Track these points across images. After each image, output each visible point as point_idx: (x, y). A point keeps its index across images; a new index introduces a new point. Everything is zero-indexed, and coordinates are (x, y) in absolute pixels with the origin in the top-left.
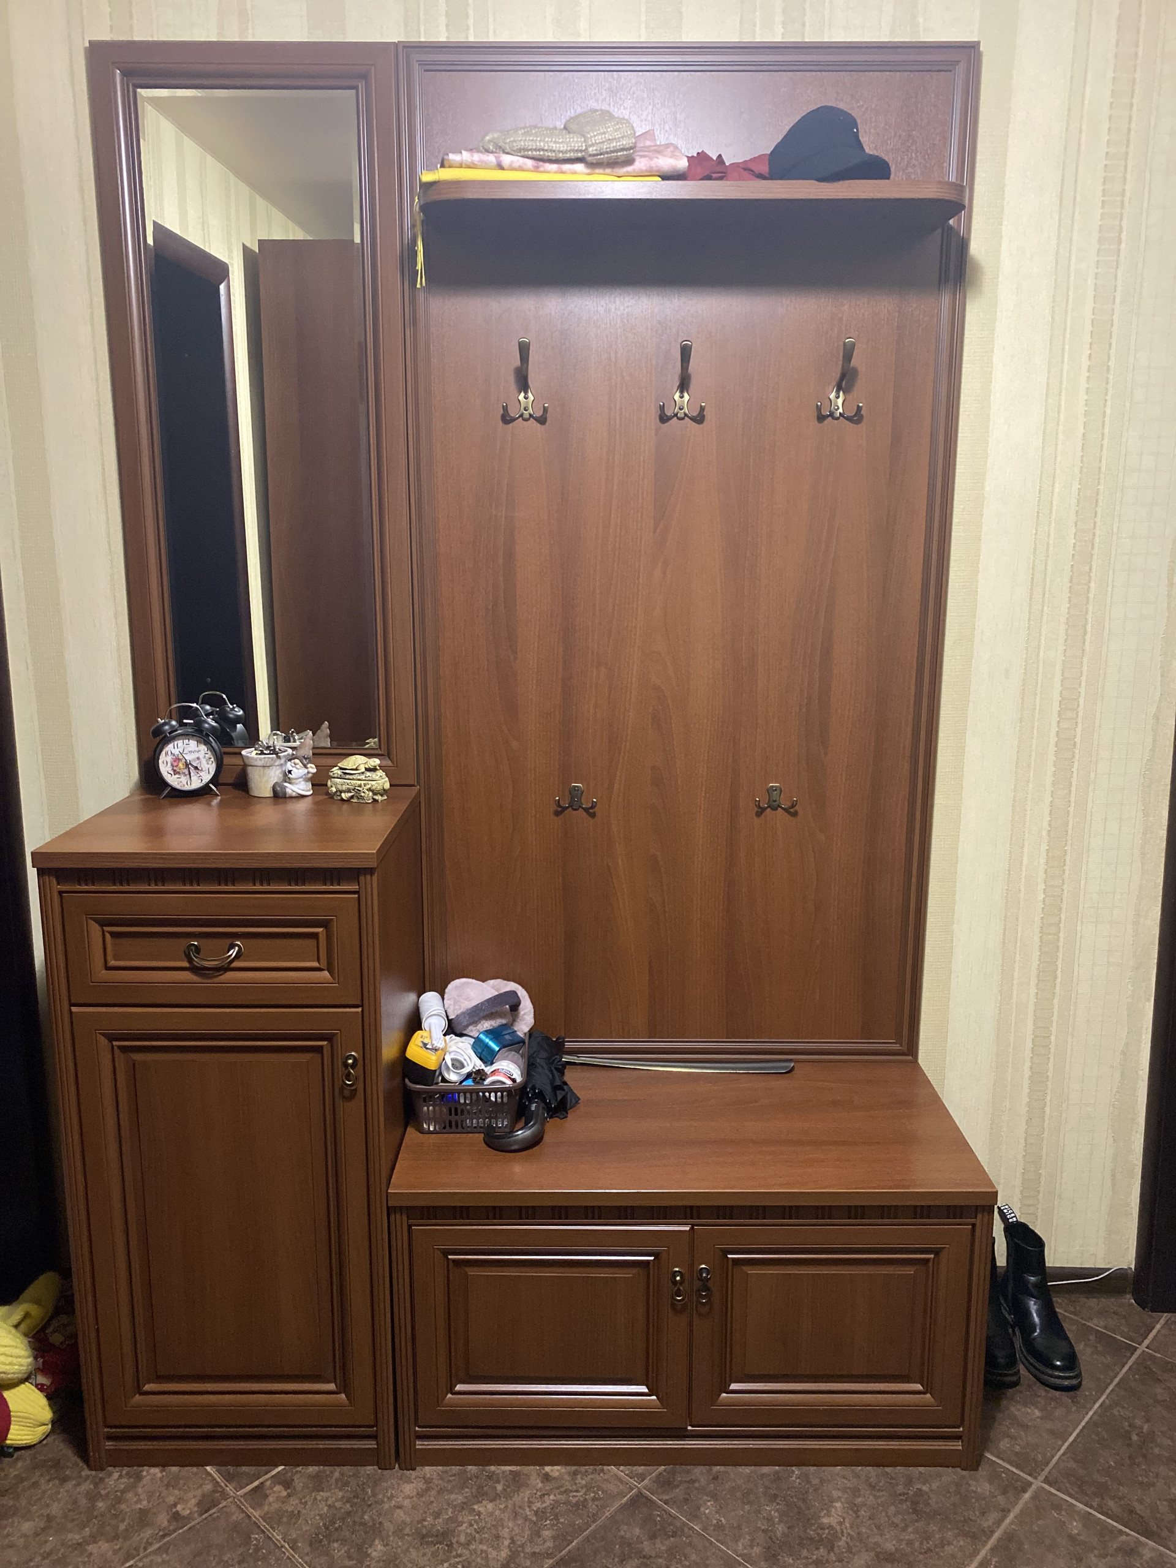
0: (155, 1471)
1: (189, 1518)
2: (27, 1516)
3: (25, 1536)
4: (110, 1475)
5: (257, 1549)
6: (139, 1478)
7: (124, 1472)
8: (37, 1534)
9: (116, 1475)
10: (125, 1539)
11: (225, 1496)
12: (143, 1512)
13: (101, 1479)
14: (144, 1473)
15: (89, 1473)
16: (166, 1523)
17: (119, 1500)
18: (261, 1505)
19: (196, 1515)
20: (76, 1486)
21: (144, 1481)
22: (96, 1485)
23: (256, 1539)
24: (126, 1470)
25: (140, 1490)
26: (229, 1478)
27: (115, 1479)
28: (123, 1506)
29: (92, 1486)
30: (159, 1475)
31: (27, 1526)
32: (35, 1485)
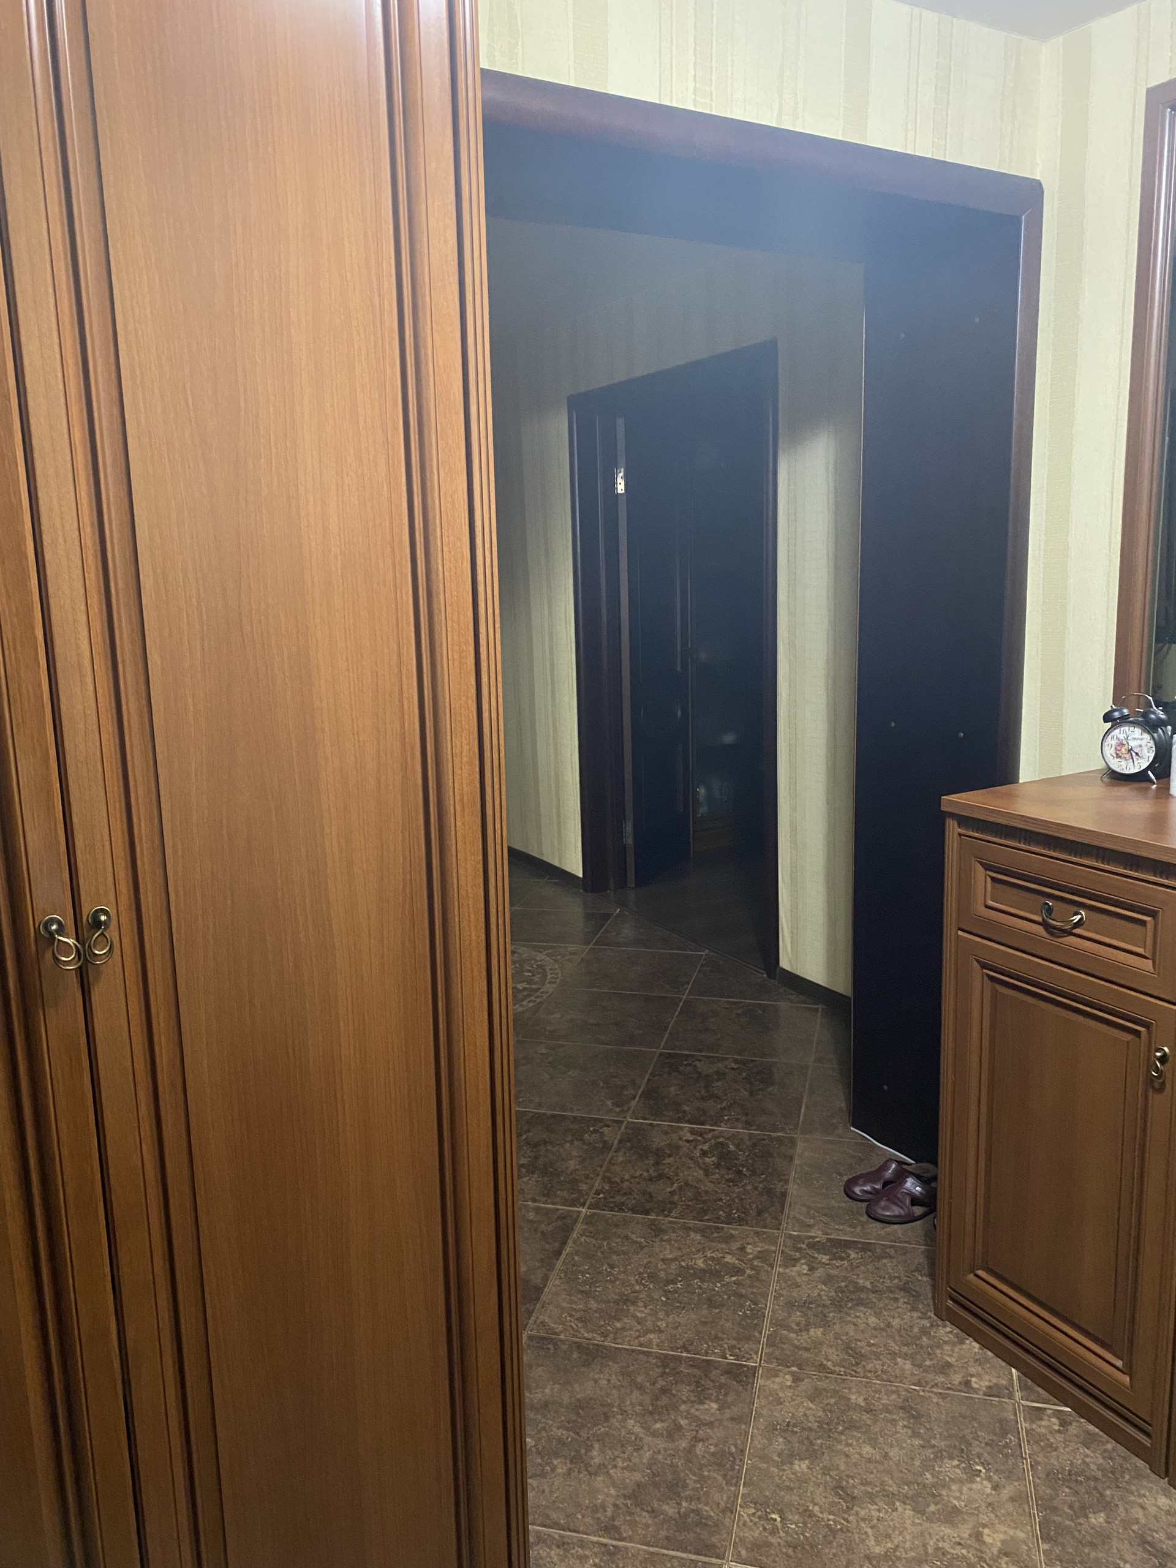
0: (977, 1345)
1: (976, 1391)
2: (878, 1315)
3: (868, 1324)
4: (945, 1326)
5: (1006, 1446)
6: (962, 1342)
7: (955, 1331)
8: (875, 1329)
9: (948, 1329)
10: (924, 1371)
11: (1011, 1396)
12: (949, 1365)
13: (938, 1326)
14: (968, 1342)
15: (933, 1315)
16: (956, 1382)
17: (939, 1346)
18: (1032, 1422)
19: (981, 1393)
20: (920, 1318)
21: (964, 1347)
22: (932, 1326)
23: (1010, 1439)
24: (956, 1331)
25: (956, 1350)
26: (1023, 1387)
27: (946, 1331)
28: (938, 1352)
29: (928, 1325)
30: (977, 1350)
31: (872, 1320)
32: (896, 1300)
